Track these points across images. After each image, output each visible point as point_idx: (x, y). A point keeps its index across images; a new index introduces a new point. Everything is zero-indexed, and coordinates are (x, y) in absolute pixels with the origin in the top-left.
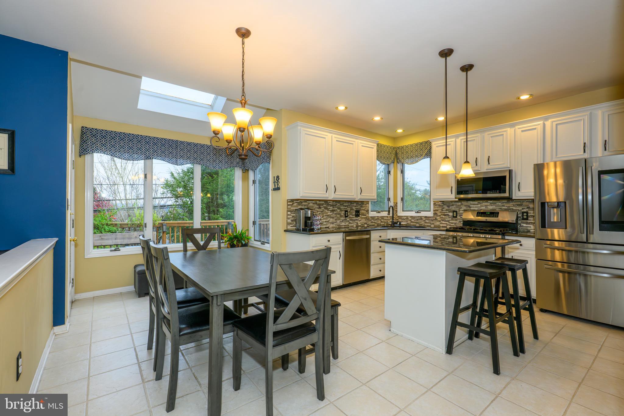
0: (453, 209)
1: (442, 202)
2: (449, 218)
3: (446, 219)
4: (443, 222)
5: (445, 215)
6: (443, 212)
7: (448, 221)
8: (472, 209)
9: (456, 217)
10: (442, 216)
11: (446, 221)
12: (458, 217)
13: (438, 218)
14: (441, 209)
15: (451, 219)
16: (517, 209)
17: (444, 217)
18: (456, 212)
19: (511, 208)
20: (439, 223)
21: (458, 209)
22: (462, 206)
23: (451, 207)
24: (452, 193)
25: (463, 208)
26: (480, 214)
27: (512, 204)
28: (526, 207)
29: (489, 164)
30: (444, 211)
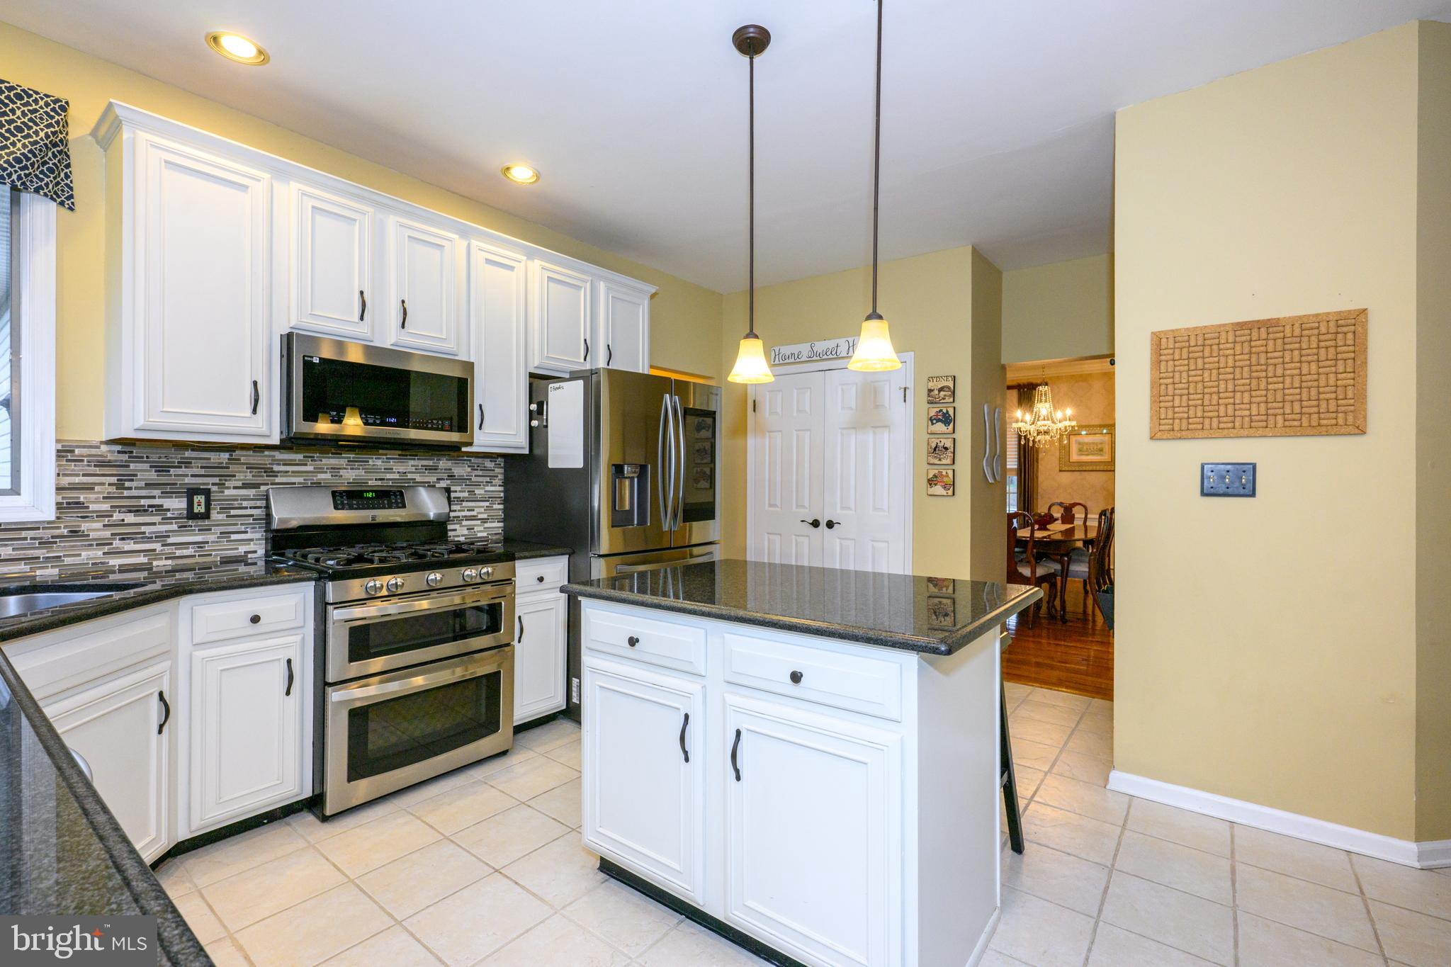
0: (187, 480)
1: (119, 448)
2: (166, 520)
3: (143, 529)
4: (129, 546)
5: (138, 511)
6: (126, 493)
7: (161, 537)
8: (277, 480)
9: (206, 516)
10: (117, 516)
11: (149, 539)
12: (215, 515)
13: (94, 528)
14: (114, 480)
15: (175, 527)
16: (427, 479)
17: (130, 518)
18: (207, 493)
19: (410, 476)
20: (100, 553)
21: (216, 480)
22: (233, 468)
23: (182, 471)
24: (254, 411)
25: (240, 476)
26: (348, 497)
27: (412, 466)
28: (445, 476)
29: (403, 326)
30: (134, 493)
